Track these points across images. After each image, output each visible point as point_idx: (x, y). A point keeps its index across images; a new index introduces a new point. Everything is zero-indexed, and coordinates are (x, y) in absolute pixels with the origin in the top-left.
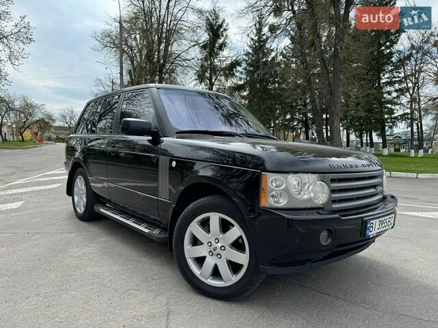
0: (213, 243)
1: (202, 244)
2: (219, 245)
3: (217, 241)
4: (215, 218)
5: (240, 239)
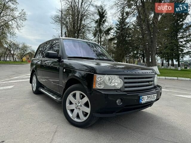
0: (77, 103)
1: (73, 104)
2: (80, 104)
3: (79, 103)
5: (87, 102)
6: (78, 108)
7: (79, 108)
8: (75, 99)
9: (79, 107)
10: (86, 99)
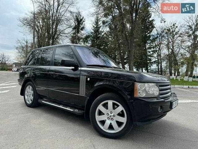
0: (110, 114)
1: (104, 114)
2: (112, 114)
3: (111, 113)
4: (110, 103)
5: (122, 111)
6: (110, 118)
7: (112, 119)
8: (107, 108)
9: (112, 117)
10: (120, 108)
